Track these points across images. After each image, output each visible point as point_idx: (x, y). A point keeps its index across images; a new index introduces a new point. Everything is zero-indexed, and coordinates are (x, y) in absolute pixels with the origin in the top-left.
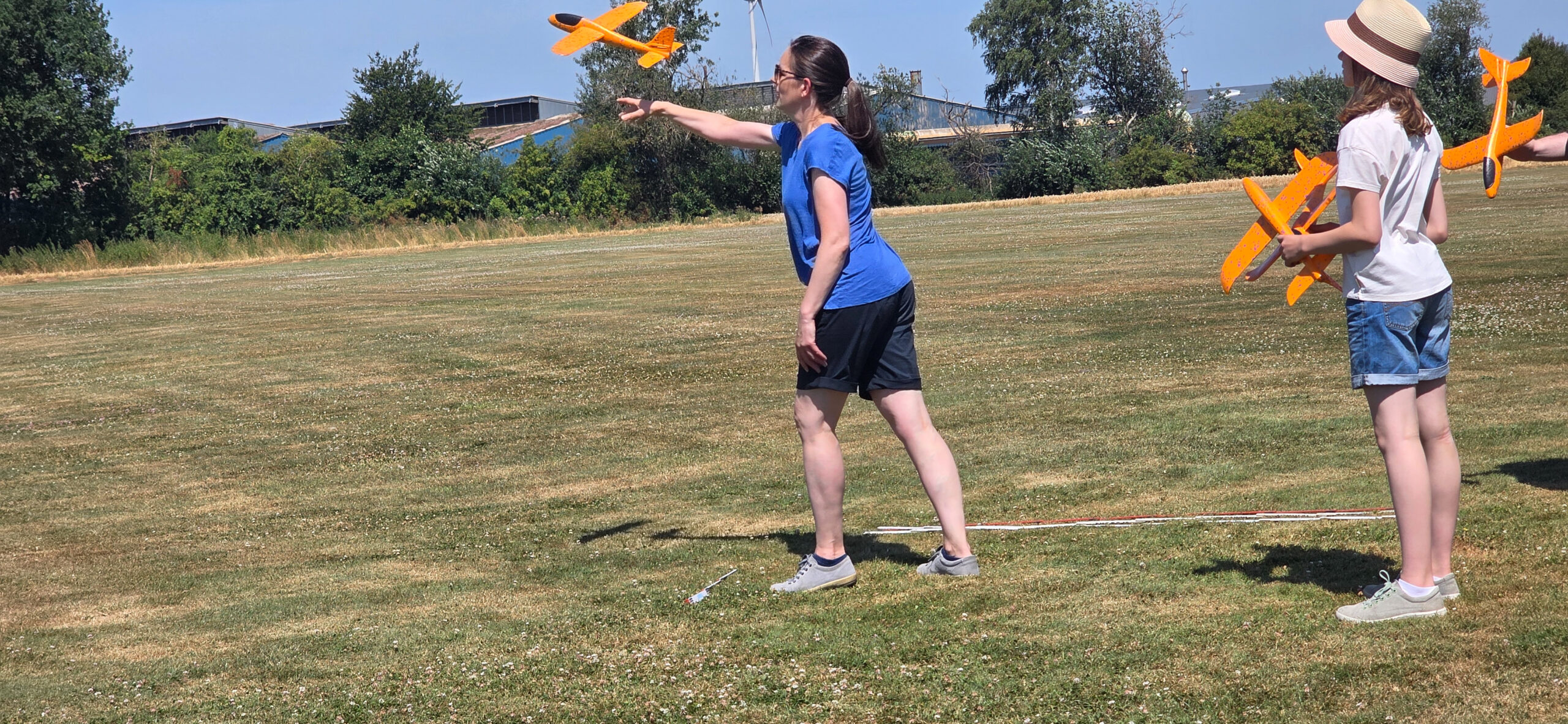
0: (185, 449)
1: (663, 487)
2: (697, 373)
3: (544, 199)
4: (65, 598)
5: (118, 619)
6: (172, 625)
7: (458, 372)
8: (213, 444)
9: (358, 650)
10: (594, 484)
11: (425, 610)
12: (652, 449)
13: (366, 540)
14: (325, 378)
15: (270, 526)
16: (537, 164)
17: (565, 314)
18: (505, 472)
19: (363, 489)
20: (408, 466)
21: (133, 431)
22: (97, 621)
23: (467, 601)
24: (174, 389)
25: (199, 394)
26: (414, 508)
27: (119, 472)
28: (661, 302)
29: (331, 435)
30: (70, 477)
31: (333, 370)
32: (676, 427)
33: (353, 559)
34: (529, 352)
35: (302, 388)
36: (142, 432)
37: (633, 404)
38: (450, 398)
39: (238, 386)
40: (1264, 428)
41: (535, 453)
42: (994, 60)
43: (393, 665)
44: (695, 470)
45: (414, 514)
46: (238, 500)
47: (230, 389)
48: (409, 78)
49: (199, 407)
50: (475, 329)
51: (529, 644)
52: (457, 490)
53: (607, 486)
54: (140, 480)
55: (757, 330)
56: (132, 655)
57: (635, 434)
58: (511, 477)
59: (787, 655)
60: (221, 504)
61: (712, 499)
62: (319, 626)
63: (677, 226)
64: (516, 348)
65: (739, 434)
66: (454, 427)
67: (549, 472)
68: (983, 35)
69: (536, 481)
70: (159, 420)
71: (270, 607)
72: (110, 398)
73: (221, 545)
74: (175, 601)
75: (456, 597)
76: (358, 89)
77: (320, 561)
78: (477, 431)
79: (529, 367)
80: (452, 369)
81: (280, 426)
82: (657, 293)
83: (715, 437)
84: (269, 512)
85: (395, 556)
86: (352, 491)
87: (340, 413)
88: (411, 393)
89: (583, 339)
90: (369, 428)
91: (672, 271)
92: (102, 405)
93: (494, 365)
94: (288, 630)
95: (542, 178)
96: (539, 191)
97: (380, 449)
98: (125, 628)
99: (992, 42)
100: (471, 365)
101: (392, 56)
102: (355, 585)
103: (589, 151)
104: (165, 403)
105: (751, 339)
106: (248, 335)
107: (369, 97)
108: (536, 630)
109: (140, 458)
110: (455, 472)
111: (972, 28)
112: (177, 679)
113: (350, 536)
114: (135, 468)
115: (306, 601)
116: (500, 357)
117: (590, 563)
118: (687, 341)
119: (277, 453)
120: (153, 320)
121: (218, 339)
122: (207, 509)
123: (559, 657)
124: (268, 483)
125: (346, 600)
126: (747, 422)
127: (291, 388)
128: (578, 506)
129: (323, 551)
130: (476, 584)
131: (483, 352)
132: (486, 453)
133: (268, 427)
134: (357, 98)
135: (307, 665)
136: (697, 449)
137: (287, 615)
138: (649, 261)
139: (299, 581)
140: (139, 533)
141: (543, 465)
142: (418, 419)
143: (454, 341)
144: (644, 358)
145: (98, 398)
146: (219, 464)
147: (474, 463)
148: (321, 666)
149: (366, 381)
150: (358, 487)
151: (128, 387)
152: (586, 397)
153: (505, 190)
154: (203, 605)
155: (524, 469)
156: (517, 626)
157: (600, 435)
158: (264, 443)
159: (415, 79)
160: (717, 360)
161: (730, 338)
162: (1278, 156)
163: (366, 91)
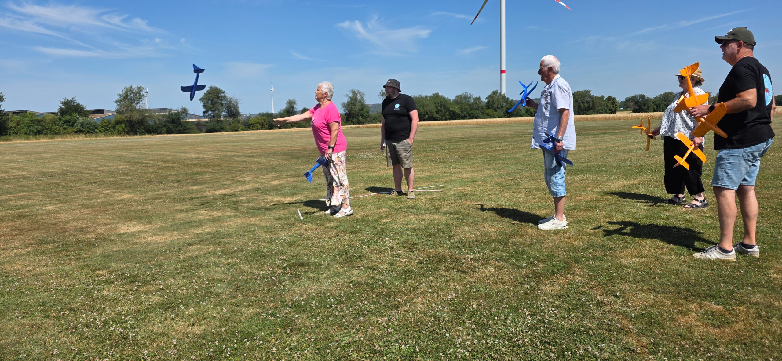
0: (92, 183)
3: (108, 130)
4: (113, 223)
5: (139, 229)
6: (159, 230)
8: (99, 182)
10: (225, 190)
16: (105, 123)
21: (70, 178)
24: (69, 169)
30: (66, 190)
35: (106, 168)
36: (73, 179)
39: (87, 168)
41: (198, 183)
42: (205, 106)
48: (74, 103)
53: (229, 190)
54: (90, 191)
60: (124, 197)
68: (202, 101)
70: (74, 176)
71: (184, 224)
74: (151, 223)
76: (61, 105)
77: (179, 211)
78: (173, 178)
79: (162, 164)
80: (142, 164)
92: (52, 172)
95: (107, 126)
96: (106, 128)
98: (145, 231)
99: (204, 103)
101: (69, 98)
102: (200, 217)
103: (118, 121)
104: (70, 172)
107: (64, 107)
109: (82, 185)
111: (200, 100)
114: (84, 188)
116: (151, 162)
119: (122, 184)
127: (103, 168)
131: (145, 161)
133: (109, 177)
134: (61, 107)
140: (110, 205)
141: (204, 186)
145: (48, 170)
146: (108, 187)
153: (98, 128)
154: (161, 224)
162: (260, 127)
163: (63, 106)
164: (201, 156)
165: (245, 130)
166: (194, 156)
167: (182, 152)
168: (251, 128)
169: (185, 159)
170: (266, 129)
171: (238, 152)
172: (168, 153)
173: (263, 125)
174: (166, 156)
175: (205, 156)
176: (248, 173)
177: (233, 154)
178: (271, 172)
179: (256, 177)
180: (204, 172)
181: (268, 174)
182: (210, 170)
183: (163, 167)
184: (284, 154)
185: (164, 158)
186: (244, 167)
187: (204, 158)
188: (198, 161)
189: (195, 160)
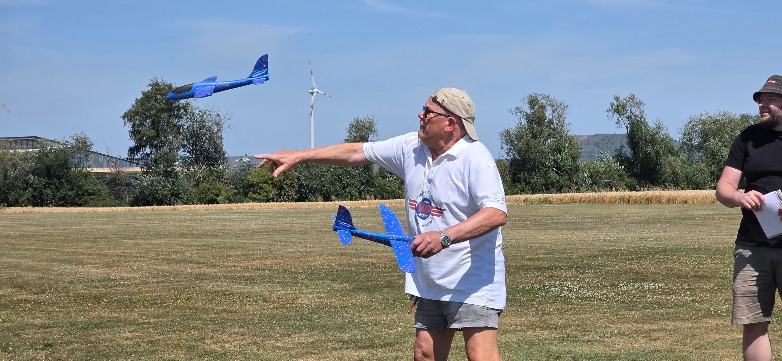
42: (134, 134)
68: (130, 121)
111: (124, 117)
162: (274, 192)
164: (114, 273)
165: (235, 201)
166: (95, 272)
167: (66, 262)
168: (250, 194)
169: (71, 282)
170: (289, 201)
171: (213, 266)
172: (30, 262)
173: (282, 188)
174: (24, 270)
175: (123, 274)
176: (236, 330)
177: (197, 271)
178: (298, 329)
179: (256, 344)
180: (119, 320)
181: (290, 336)
182: (134, 315)
183: (13, 302)
184: (335, 277)
185: (19, 276)
186: (226, 311)
187: (122, 279)
188: (104, 287)
189: (97, 284)
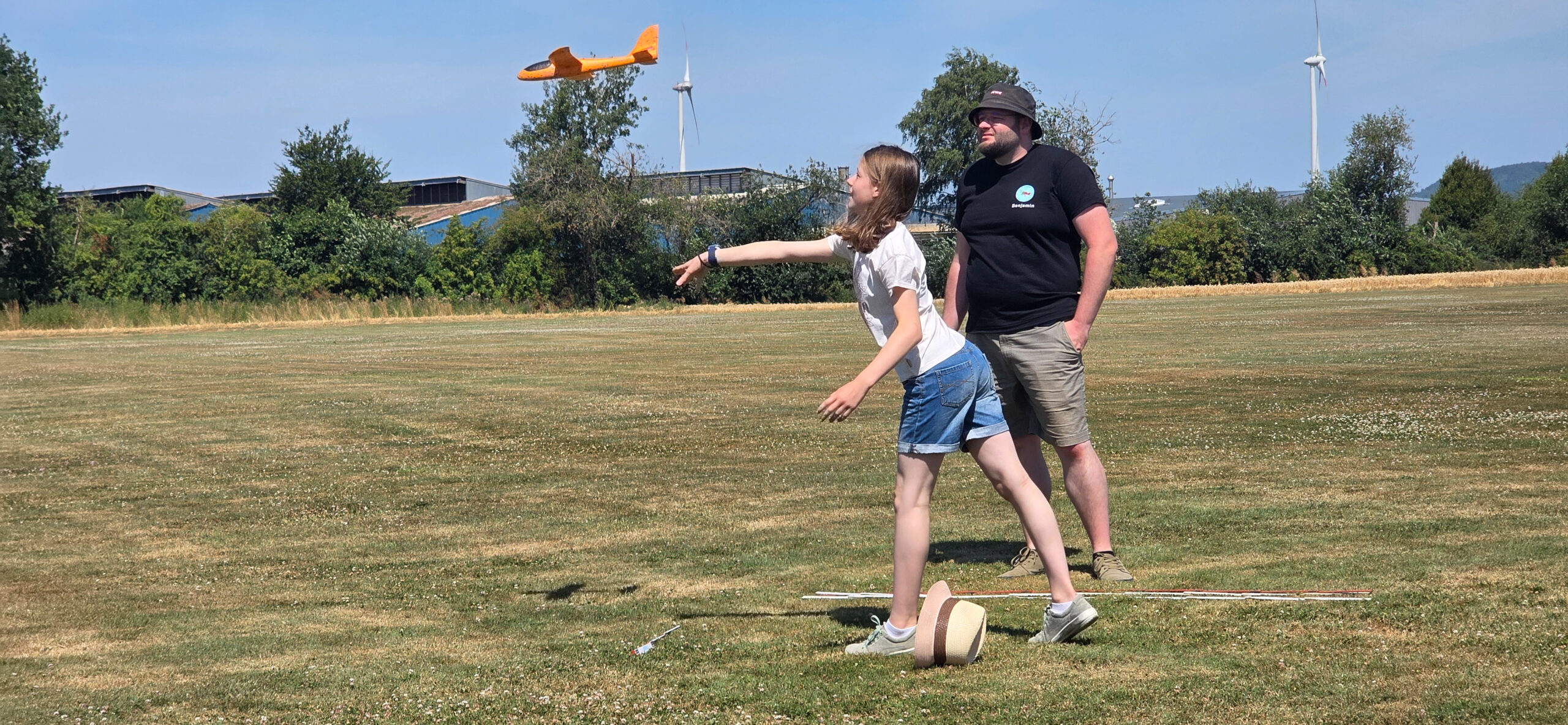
0: (127, 500)
1: (604, 550)
2: (631, 448)
3: (468, 280)
4: (22, 631)
5: (77, 651)
6: (131, 658)
7: (395, 438)
8: (155, 496)
9: (314, 686)
10: (536, 545)
11: (378, 653)
12: (591, 514)
13: (314, 588)
14: (262, 439)
15: (218, 573)
16: (461, 244)
17: (498, 388)
18: (447, 531)
19: (307, 543)
20: (351, 522)
21: (74, 481)
22: (55, 652)
23: (420, 646)
24: (112, 444)
25: (137, 450)
26: (360, 560)
27: (63, 518)
28: (592, 381)
29: (272, 492)
30: (15, 521)
31: (270, 431)
32: (613, 495)
33: (303, 605)
34: (464, 422)
35: (239, 447)
36: (82, 482)
37: (569, 474)
38: (388, 461)
39: (175, 444)
40: (1191, 515)
41: (477, 515)
43: (350, 701)
44: (635, 535)
45: (361, 566)
46: (185, 548)
47: (167, 446)
48: (339, 153)
49: (138, 462)
50: (410, 399)
51: (482, 686)
52: (401, 546)
53: (548, 547)
54: (86, 527)
55: (688, 411)
56: (94, 684)
57: (574, 500)
58: (455, 535)
59: (732, 703)
60: (168, 552)
61: (653, 561)
62: (275, 664)
63: (600, 312)
64: (451, 418)
65: (676, 504)
66: (395, 489)
67: (491, 533)
69: (480, 540)
70: (100, 472)
71: (226, 646)
72: (48, 450)
73: (172, 588)
74: (132, 637)
75: (407, 642)
76: (286, 162)
77: (270, 606)
78: (417, 493)
79: (464, 436)
80: (388, 435)
81: (221, 481)
82: (587, 373)
83: (653, 506)
84: (216, 559)
85: (344, 603)
86: (297, 544)
87: (278, 473)
88: (348, 455)
89: (517, 412)
90: (310, 486)
91: (600, 353)
92: (41, 456)
93: (430, 433)
94: (246, 666)
95: (467, 259)
96: (463, 272)
97: (322, 505)
98: (84, 660)
100: (408, 432)
101: (323, 131)
102: (308, 628)
103: (514, 234)
104: (103, 456)
105: (683, 419)
106: (181, 397)
107: (298, 170)
108: (488, 673)
109: (84, 507)
110: (397, 529)
112: (140, 706)
113: (298, 583)
114: (79, 515)
115: (260, 641)
116: (435, 426)
117: (537, 615)
118: (620, 418)
119: (220, 506)
120: (85, 380)
121: (152, 399)
122: (155, 555)
123: (512, 698)
124: (213, 533)
125: (298, 642)
126: (683, 493)
127: (229, 447)
128: (522, 563)
129: (273, 597)
130: (426, 632)
131: (419, 421)
132: (428, 513)
133: (208, 481)
134: (285, 171)
135: (266, 697)
136: (637, 517)
137: (242, 653)
138: (577, 343)
139: (252, 623)
140: (89, 574)
141: (484, 526)
142: (357, 480)
143: (388, 409)
144: (578, 432)
145: (36, 449)
146: (163, 515)
147: (416, 522)
148: (281, 699)
149: (303, 443)
150: (301, 539)
151: (65, 440)
152: (523, 465)
153: (430, 270)
154: (159, 641)
155: (465, 529)
156: (469, 670)
157: (539, 500)
158: (206, 497)
159: (344, 155)
160: (651, 437)
161: (662, 417)
162: (1200, 266)
163: (294, 164)
165: (1123, 286)
168: (1154, 272)
170: (1230, 281)
173: (1216, 257)
